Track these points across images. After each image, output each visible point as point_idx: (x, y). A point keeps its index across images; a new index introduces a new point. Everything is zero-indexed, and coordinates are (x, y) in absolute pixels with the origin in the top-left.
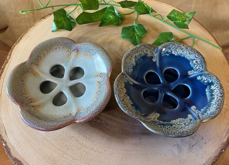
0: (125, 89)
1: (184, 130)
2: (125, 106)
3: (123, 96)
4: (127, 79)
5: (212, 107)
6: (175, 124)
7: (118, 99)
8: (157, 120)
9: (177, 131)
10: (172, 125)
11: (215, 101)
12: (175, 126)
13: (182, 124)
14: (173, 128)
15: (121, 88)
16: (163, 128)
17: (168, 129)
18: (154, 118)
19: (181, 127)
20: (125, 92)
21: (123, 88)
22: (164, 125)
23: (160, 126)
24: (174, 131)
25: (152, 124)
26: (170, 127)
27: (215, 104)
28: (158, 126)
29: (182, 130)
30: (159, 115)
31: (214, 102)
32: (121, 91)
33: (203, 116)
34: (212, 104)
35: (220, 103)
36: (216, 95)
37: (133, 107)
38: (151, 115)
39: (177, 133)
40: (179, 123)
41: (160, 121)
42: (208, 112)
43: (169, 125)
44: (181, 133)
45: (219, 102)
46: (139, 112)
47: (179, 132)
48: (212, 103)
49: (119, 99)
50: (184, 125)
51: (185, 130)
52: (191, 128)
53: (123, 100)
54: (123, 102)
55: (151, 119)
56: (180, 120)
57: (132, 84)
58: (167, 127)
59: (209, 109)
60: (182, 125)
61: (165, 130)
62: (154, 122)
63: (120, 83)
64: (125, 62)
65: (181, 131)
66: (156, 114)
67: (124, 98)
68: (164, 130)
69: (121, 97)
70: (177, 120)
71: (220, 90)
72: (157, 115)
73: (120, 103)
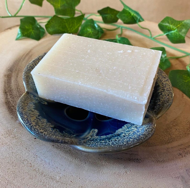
0: (36, 111)
1: (138, 134)
2: (41, 131)
3: (35, 120)
4: (36, 98)
5: (161, 95)
6: (123, 133)
7: (28, 125)
8: (96, 137)
9: (130, 138)
10: (119, 135)
11: (162, 88)
12: (124, 134)
13: (133, 128)
14: (123, 137)
15: (29, 110)
16: (109, 141)
17: (115, 140)
18: (91, 136)
19: (133, 132)
20: (38, 114)
21: (33, 110)
22: (109, 139)
23: (103, 141)
24: (126, 140)
25: (91, 143)
26: (118, 138)
27: (162, 91)
28: (101, 143)
29: (136, 135)
30: (96, 131)
31: (160, 89)
32: (30, 114)
33: (155, 110)
34: (159, 93)
35: (169, 88)
36: (159, 82)
37: (55, 130)
38: (86, 133)
39: (132, 141)
40: (128, 130)
41: (102, 137)
42: (158, 103)
43: (116, 136)
44: (136, 139)
45: (167, 87)
46: (67, 134)
47: (134, 139)
48: (159, 91)
49: (30, 124)
50: (135, 129)
51: (141, 133)
52: (147, 129)
53: (37, 124)
54: (38, 127)
55: (87, 138)
56: (127, 126)
57: (46, 103)
58: (114, 139)
59: (158, 99)
60: (133, 130)
61: (113, 143)
62: (93, 140)
63: (26, 104)
64: (27, 77)
65: (136, 137)
66: (92, 131)
67: (37, 121)
68: (111, 144)
69: (32, 121)
70: (123, 127)
71: (162, 75)
72: (95, 132)
73: (33, 129)
